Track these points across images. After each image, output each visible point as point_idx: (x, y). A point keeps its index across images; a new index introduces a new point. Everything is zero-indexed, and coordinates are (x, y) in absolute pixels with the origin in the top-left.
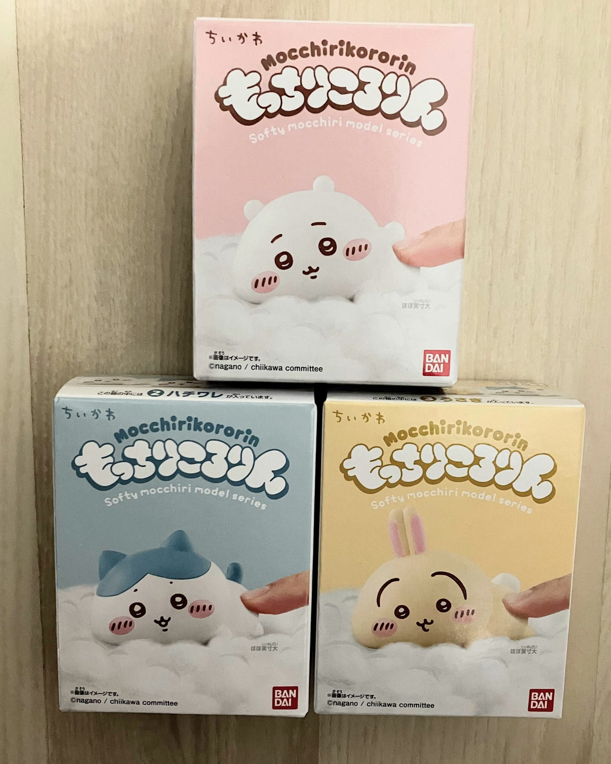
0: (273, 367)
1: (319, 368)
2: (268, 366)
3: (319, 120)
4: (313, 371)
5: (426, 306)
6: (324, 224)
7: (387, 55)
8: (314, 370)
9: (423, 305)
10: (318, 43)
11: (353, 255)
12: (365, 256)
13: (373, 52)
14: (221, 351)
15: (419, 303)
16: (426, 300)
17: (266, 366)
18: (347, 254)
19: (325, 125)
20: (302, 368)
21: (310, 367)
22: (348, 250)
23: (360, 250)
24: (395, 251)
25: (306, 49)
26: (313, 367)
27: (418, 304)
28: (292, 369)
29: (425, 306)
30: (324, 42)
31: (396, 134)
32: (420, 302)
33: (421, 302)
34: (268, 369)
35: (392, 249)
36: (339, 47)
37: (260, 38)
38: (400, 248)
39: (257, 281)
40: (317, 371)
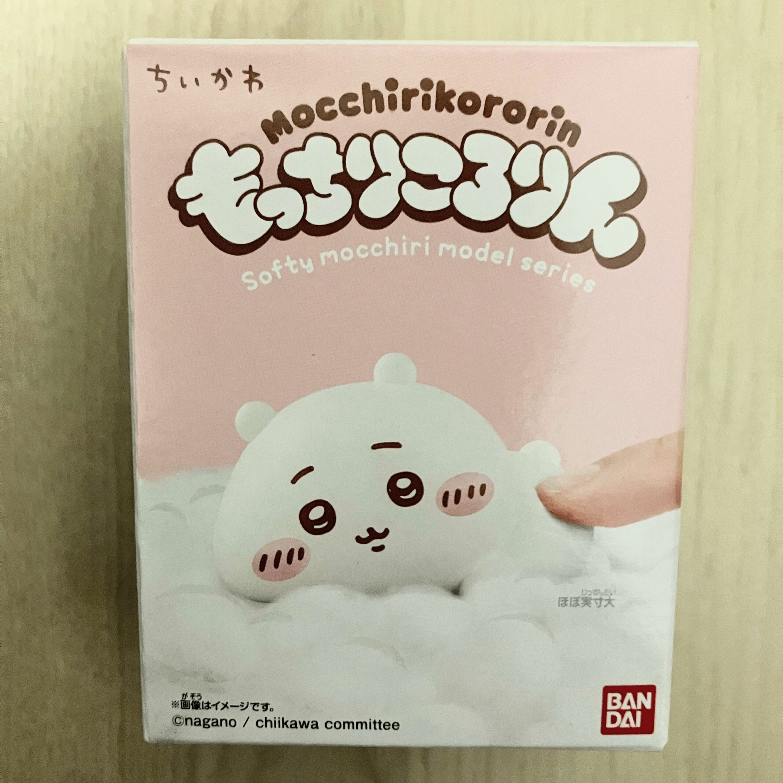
0: (300, 722)
1: (391, 724)
2: (290, 721)
3: (384, 244)
4: (380, 729)
5: (607, 602)
6: (397, 445)
7: (519, 106)
8: (382, 727)
9: (601, 599)
10: (378, 85)
11: (456, 506)
12: (481, 506)
13: (492, 101)
14: (196, 692)
15: (593, 597)
16: (606, 590)
17: (285, 721)
18: (445, 504)
19: (396, 253)
20: (357, 723)
21: (375, 722)
22: (446, 495)
23: (471, 494)
24: (542, 497)
25: (353, 97)
26: (380, 722)
27: (591, 599)
28: (338, 725)
29: (604, 603)
30: (392, 84)
31: (540, 267)
32: (593, 594)
33: (596, 595)
34: (289, 726)
35: (535, 493)
36: (422, 93)
37: (257, 78)
38: (551, 492)
39: (264, 558)
40: (389, 728)
